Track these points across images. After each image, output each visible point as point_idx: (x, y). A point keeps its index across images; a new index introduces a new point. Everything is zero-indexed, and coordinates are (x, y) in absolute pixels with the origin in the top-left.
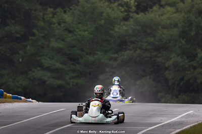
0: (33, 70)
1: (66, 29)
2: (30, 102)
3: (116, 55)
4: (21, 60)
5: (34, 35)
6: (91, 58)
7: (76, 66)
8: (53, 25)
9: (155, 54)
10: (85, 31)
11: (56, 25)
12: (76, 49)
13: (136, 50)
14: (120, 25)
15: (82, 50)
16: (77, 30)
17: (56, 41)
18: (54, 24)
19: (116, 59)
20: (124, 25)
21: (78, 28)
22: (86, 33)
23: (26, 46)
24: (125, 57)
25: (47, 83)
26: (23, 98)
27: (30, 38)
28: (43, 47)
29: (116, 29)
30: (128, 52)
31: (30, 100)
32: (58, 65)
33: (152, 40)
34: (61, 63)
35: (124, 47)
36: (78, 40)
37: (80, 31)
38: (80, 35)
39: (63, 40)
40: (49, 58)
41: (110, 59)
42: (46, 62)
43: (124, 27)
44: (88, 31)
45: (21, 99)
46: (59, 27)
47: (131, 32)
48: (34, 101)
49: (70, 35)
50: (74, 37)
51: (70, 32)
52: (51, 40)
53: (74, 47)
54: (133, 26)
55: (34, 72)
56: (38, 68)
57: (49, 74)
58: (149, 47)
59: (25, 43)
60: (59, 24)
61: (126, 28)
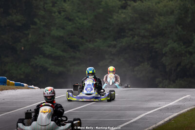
0: (35, 57)
1: (66, 18)
2: (33, 88)
3: (115, 42)
4: (23, 48)
5: (35, 24)
6: (91, 45)
7: (76, 53)
8: (53, 14)
9: (152, 40)
10: (84, 19)
11: (57, 14)
12: (75, 36)
13: (134, 37)
14: (118, 13)
15: (82, 38)
16: (77, 19)
17: (57, 29)
18: (55, 13)
19: (115, 46)
20: (122, 13)
21: (78, 17)
22: (86, 21)
23: (28, 34)
24: (124, 44)
25: (49, 70)
26: (25, 85)
27: (32, 26)
28: (44, 36)
29: (115, 17)
30: (126, 39)
31: (33, 86)
32: (59, 53)
33: (149, 27)
34: (62, 51)
35: (122, 34)
36: (78, 29)
37: (80, 19)
38: (80, 24)
39: (63, 28)
40: (50, 45)
41: (109, 47)
42: (48, 49)
43: (122, 14)
44: (87, 19)
45: (23, 86)
46: (59, 16)
47: (128, 19)
48: (36, 87)
49: (70, 23)
50: (74, 26)
51: (70, 20)
52: (52, 28)
53: (74, 35)
54: (130, 14)
55: (36, 59)
56: (40, 56)
57: (51, 61)
58: (146, 34)
59: (26, 32)
60: (60, 13)
61: (124, 16)
